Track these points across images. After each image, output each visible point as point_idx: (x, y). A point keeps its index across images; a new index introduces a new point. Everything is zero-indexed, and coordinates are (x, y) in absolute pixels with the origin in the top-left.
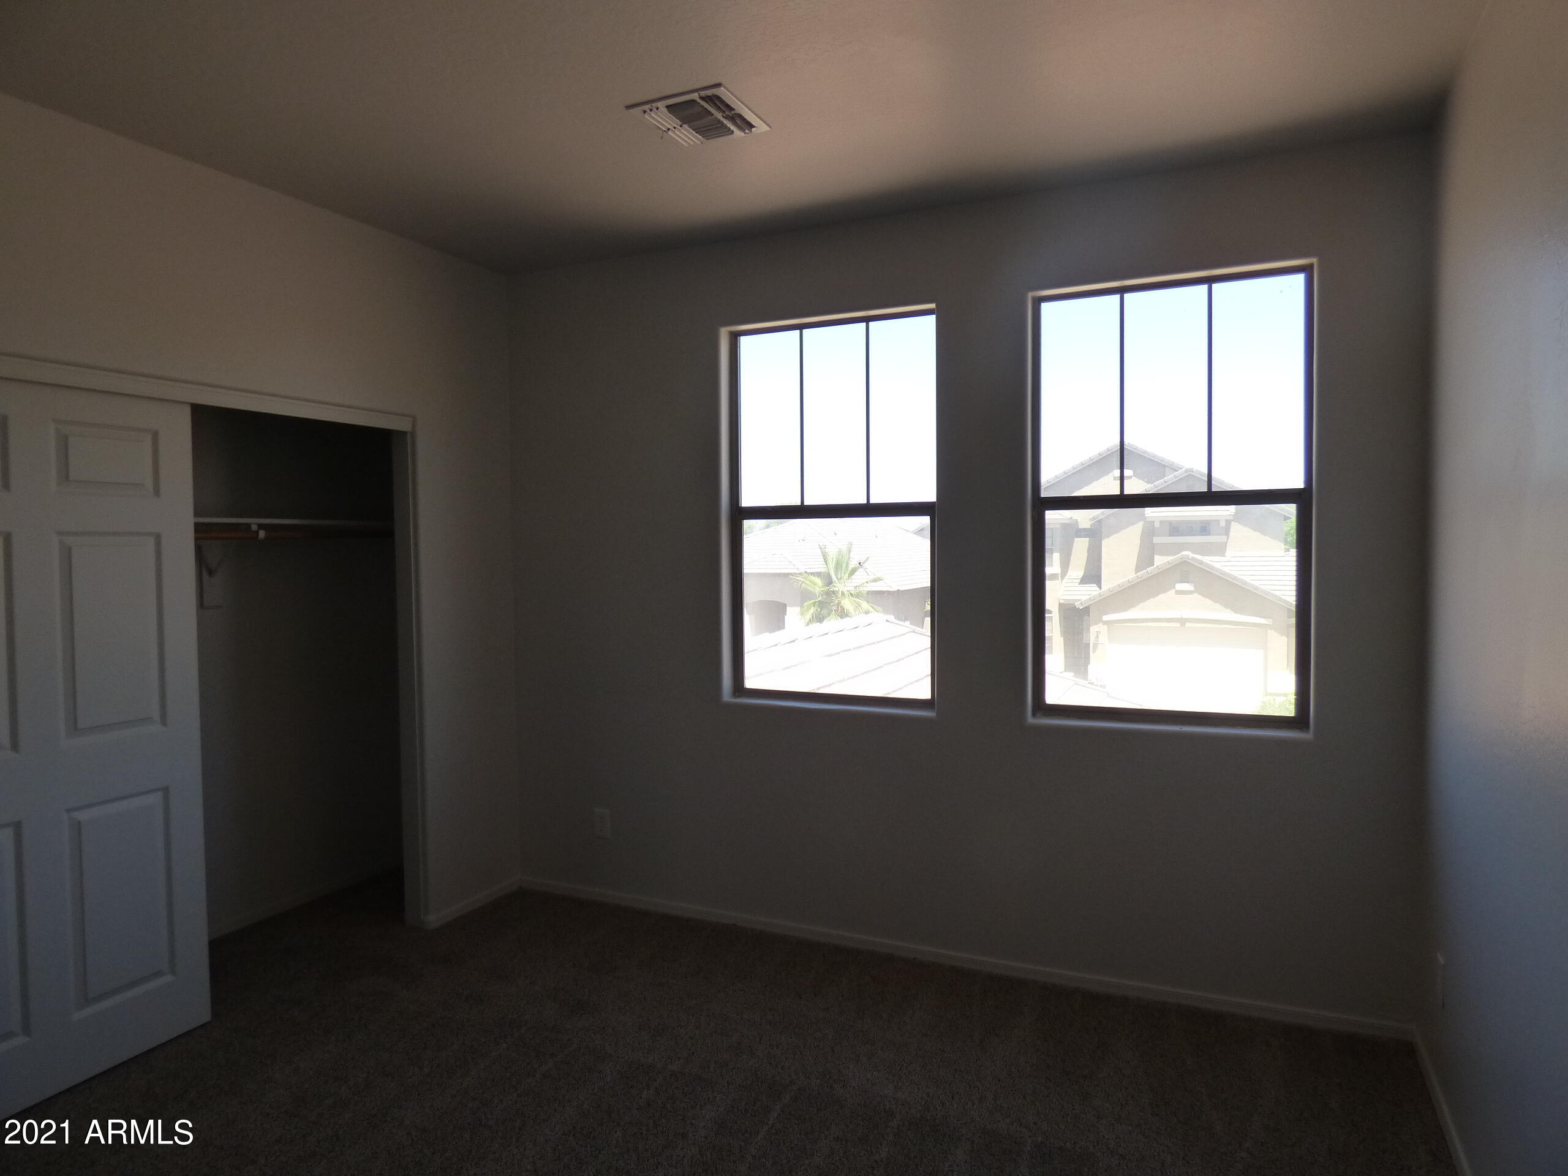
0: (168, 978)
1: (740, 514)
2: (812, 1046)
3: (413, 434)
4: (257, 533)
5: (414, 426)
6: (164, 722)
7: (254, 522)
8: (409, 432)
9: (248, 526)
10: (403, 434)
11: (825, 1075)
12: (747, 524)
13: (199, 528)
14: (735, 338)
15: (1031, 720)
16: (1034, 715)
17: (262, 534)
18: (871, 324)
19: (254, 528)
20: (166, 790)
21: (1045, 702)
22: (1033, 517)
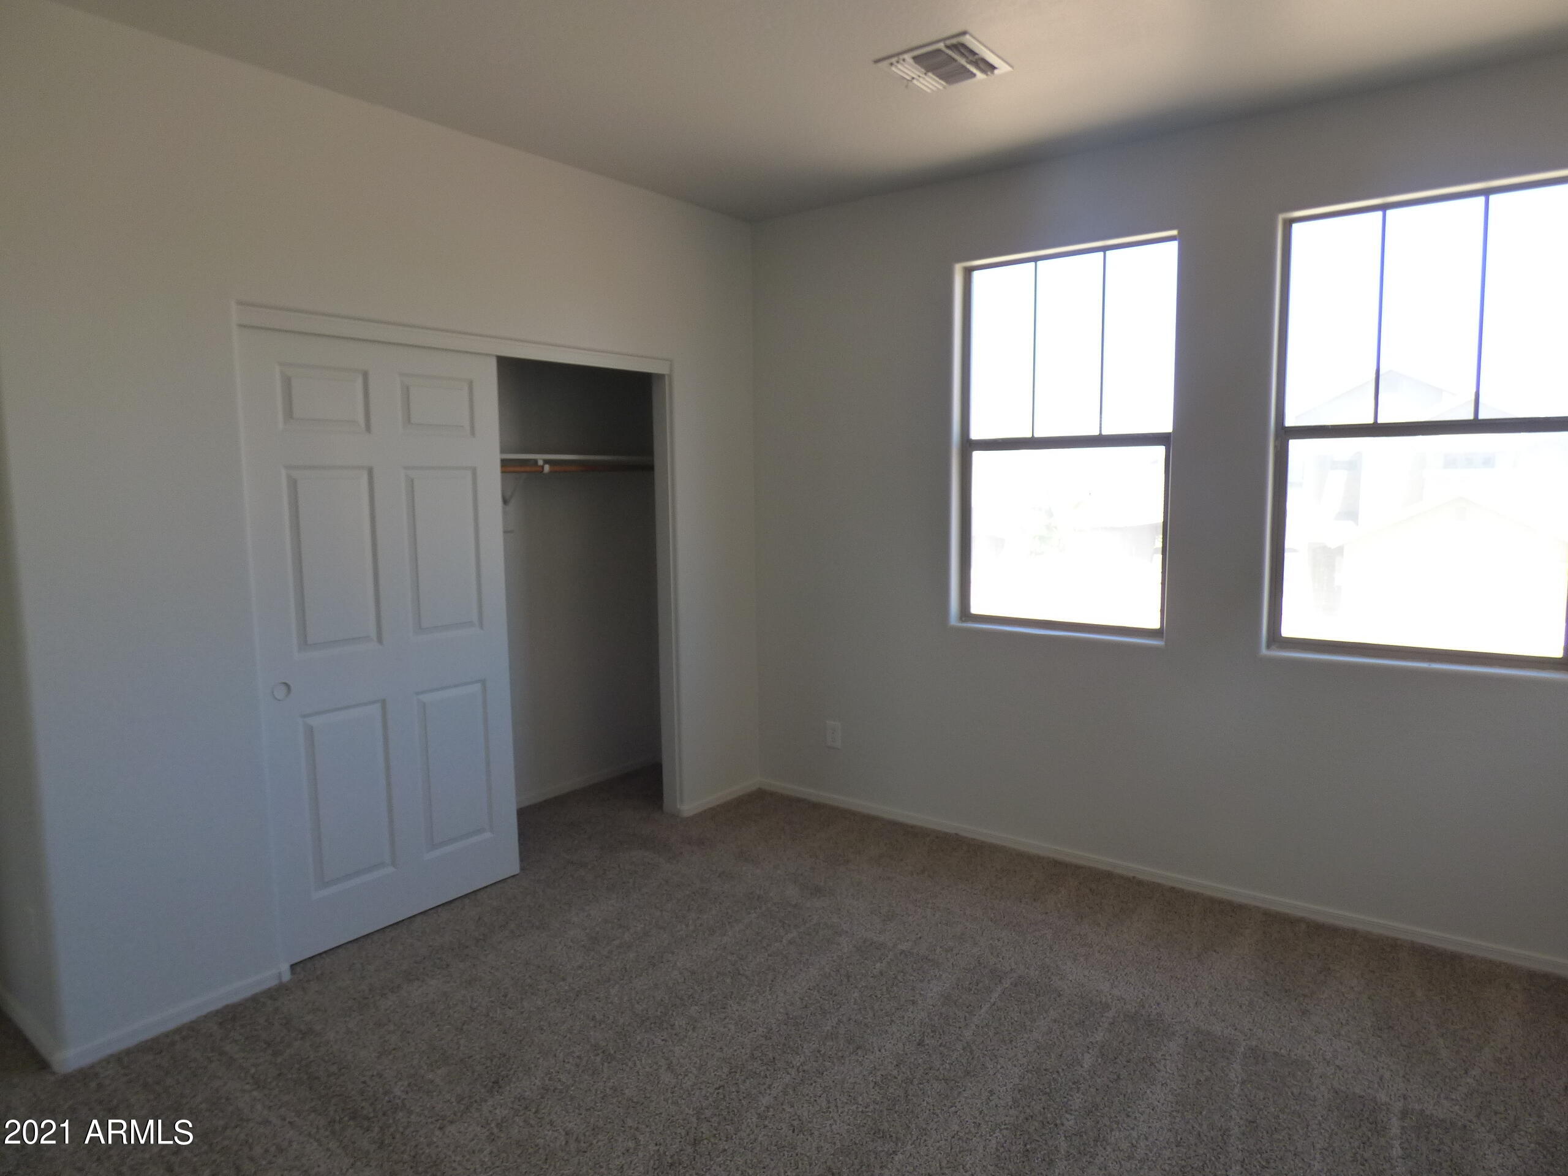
0: (488, 835)
1: (969, 446)
2: (1032, 943)
3: (670, 376)
4: (543, 467)
5: (671, 370)
6: (481, 626)
7: (540, 458)
8: (668, 375)
9: (536, 461)
10: (661, 377)
11: (1044, 968)
12: (978, 456)
13: (504, 463)
14: (968, 272)
15: (1264, 651)
16: (1268, 647)
17: (547, 468)
18: (1108, 253)
19: (540, 463)
20: (483, 682)
21: (1281, 634)
22: (1275, 447)
